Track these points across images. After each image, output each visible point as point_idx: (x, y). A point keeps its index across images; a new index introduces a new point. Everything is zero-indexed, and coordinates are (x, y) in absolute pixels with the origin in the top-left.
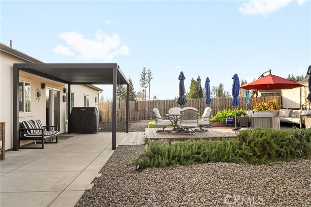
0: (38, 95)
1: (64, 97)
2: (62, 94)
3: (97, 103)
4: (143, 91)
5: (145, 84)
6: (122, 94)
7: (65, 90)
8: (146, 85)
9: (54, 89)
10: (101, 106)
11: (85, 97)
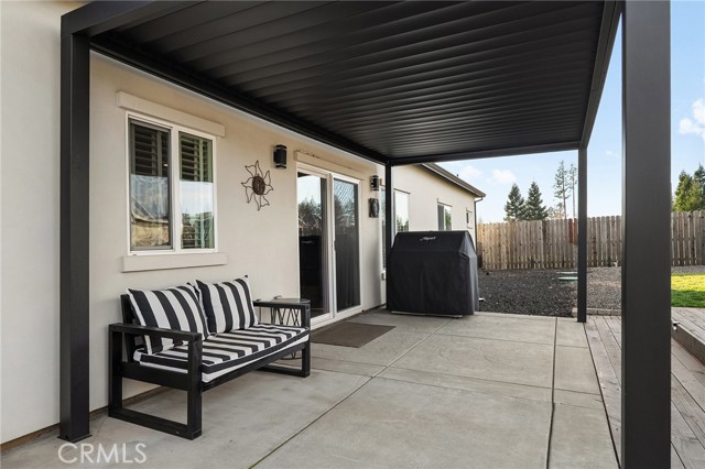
0: (258, 186)
1: (372, 202)
2: (365, 194)
3: (472, 224)
4: (560, 205)
5: (563, 191)
6: (519, 212)
7: (374, 183)
8: (567, 194)
9: (335, 175)
10: (480, 232)
11: (441, 209)
